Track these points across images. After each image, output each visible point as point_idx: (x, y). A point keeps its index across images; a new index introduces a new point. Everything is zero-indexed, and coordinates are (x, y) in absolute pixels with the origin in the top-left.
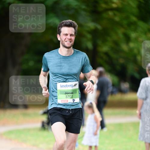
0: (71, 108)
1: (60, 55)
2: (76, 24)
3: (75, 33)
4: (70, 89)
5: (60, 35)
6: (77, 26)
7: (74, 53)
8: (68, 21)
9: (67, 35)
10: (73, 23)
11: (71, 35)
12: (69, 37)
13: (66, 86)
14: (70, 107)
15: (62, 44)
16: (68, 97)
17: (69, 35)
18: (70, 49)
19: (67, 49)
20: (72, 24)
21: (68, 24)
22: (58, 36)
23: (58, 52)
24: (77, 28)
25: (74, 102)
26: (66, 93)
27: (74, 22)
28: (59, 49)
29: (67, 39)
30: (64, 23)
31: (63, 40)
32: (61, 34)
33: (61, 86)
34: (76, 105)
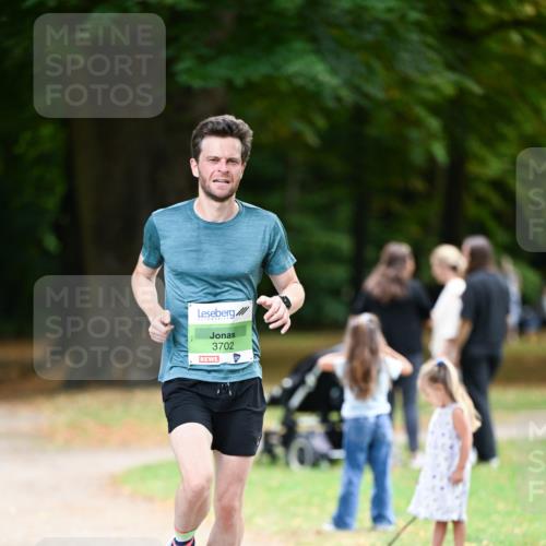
0: (228, 381)
1: (198, 218)
2: (245, 127)
3: (244, 155)
4: (226, 322)
5: (197, 161)
6: (251, 132)
7: (239, 214)
8: (220, 118)
9: (216, 160)
10: (237, 126)
11: (230, 161)
12: (222, 166)
13: (215, 313)
14: (226, 378)
15: (203, 188)
16: (219, 346)
17: (223, 161)
18: (227, 203)
19: (217, 204)
20: (234, 127)
21: (220, 127)
22: (193, 163)
23: (192, 210)
24: (249, 139)
25: (239, 362)
26: (214, 336)
27: (239, 121)
28: (197, 201)
29: (216, 173)
30: (210, 126)
31: (207, 176)
32: (201, 157)
33: (202, 315)
34: (243, 369)
